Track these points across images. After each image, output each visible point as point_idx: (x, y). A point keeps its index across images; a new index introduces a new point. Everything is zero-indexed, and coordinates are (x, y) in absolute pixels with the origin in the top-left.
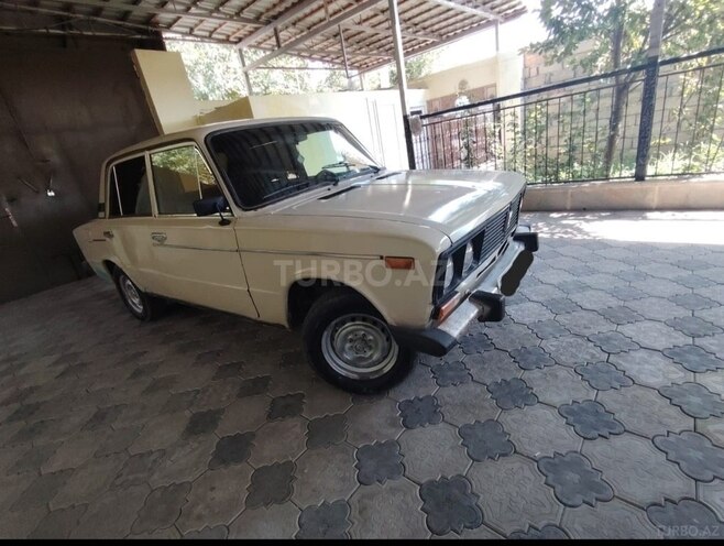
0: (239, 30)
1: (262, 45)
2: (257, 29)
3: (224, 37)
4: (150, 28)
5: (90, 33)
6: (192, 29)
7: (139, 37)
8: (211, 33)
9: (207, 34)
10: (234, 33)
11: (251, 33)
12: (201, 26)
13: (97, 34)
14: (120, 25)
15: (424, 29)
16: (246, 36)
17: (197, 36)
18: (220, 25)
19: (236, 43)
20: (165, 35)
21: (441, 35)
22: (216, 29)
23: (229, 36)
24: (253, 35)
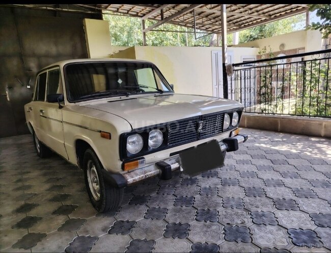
0: (143, 10)
1: (157, 18)
2: (153, 10)
3: (135, 13)
4: (97, 8)
5: (66, 10)
6: (118, 9)
7: (90, 12)
8: (128, 11)
9: (126, 12)
10: (141, 11)
11: (150, 11)
12: (122, 8)
13: (70, 10)
14: (82, 6)
15: (257, 11)
16: (147, 13)
17: (120, 13)
18: (133, 7)
19: (141, 17)
20: (103, 12)
21: (270, 15)
22: (131, 9)
23: (138, 13)
24: (150, 13)
